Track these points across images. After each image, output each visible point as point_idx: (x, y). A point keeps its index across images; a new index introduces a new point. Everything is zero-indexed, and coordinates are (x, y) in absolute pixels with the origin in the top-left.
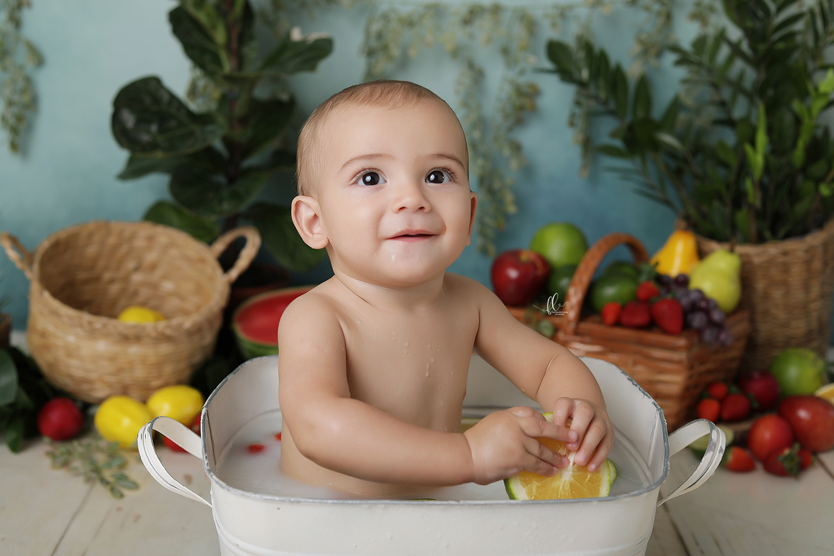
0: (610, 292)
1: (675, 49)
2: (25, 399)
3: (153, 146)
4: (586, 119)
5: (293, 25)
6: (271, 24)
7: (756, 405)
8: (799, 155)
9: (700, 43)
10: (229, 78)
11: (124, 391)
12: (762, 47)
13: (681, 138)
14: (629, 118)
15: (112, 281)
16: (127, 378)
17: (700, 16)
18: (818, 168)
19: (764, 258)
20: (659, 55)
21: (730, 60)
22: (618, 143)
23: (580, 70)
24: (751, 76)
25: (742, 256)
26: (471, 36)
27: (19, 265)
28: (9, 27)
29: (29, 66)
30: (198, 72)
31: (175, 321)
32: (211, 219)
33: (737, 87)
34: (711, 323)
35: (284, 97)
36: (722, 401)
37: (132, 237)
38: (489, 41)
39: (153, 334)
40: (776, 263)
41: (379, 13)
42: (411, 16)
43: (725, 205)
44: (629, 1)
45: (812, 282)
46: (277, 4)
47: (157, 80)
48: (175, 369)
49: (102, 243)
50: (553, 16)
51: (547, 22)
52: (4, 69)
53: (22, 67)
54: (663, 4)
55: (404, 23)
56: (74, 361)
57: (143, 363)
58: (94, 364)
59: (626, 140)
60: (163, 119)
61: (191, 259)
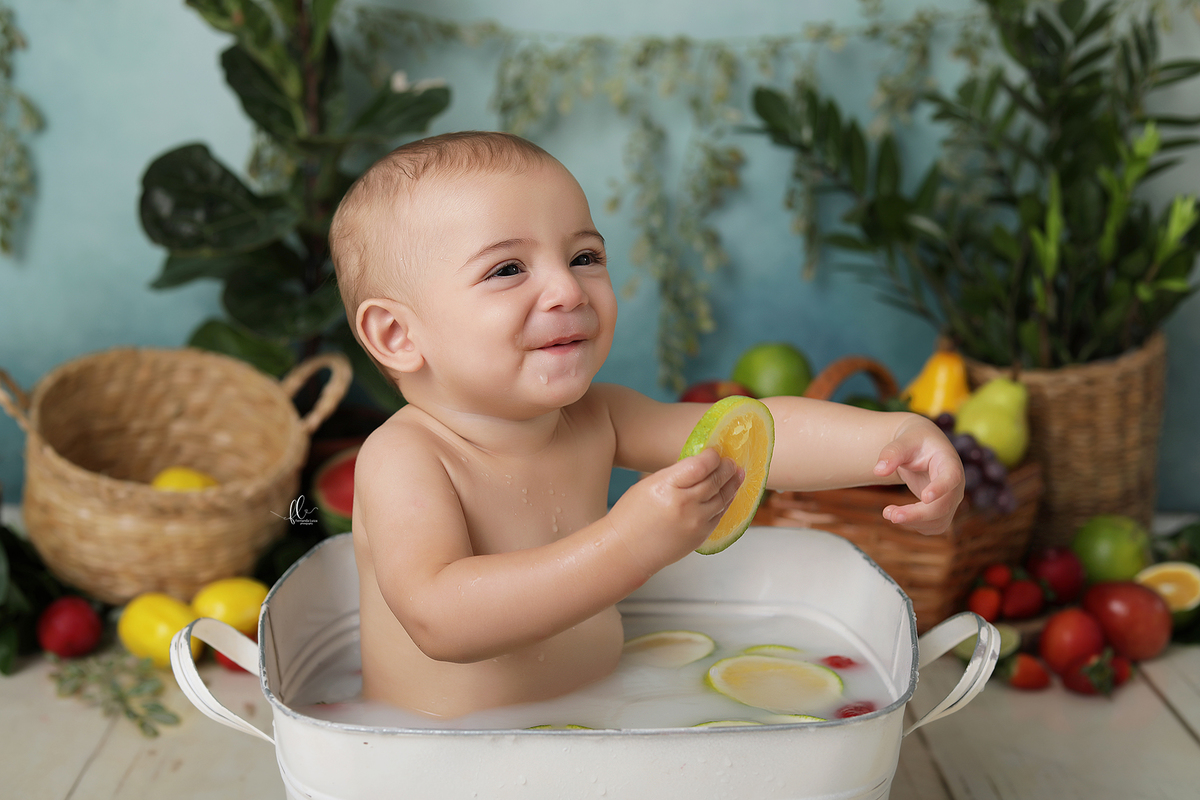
1: (934, 97)
2: (19, 600)
3: (199, 241)
4: (810, 196)
5: (396, 68)
6: (365, 68)
7: (1051, 596)
8: (1107, 244)
9: (968, 90)
10: (306, 145)
11: (160, 587)
12: (1054, 93)
13: (943, 223)
14: (869, 195)
15: (143, 433)
16: (163, 568)
17: (968, 51)
18: (1135, 262)
19: (1061, 389)
20: (911, 106)
21: (1010, 113)
22: (854, 231)
23: (799, 129)
24: (1040, 134)
25: (1027, 388)
26: (647, 83)
27: (10, 410)
29: (25, 131)
30: (263, 138)
31: (231, 488)
32: (281, 343)
33: (1021, 149)
34: (985, 479)
36: (1004, 591)
37: (171, 370)
38: (672, 89)
39: (200, 506)
40: (1078, 397)
41: (517, 52)
42: (562, 55)
43: (1005, 315)
44: (868, 32)
45: (1129, 423)
46: (373, 40)
47: (203, 149)
48: (232, 554)
49: (128, 379)
50: (762, 54)
51: (754, 62)
53: (15, 133)
54: (915, 35)
55: (552, 66)
56: (89, 546)
57: (186, 547)
58: (117, 548)
59: (866, 228)
60: (212, 202)
61: (254, 401)
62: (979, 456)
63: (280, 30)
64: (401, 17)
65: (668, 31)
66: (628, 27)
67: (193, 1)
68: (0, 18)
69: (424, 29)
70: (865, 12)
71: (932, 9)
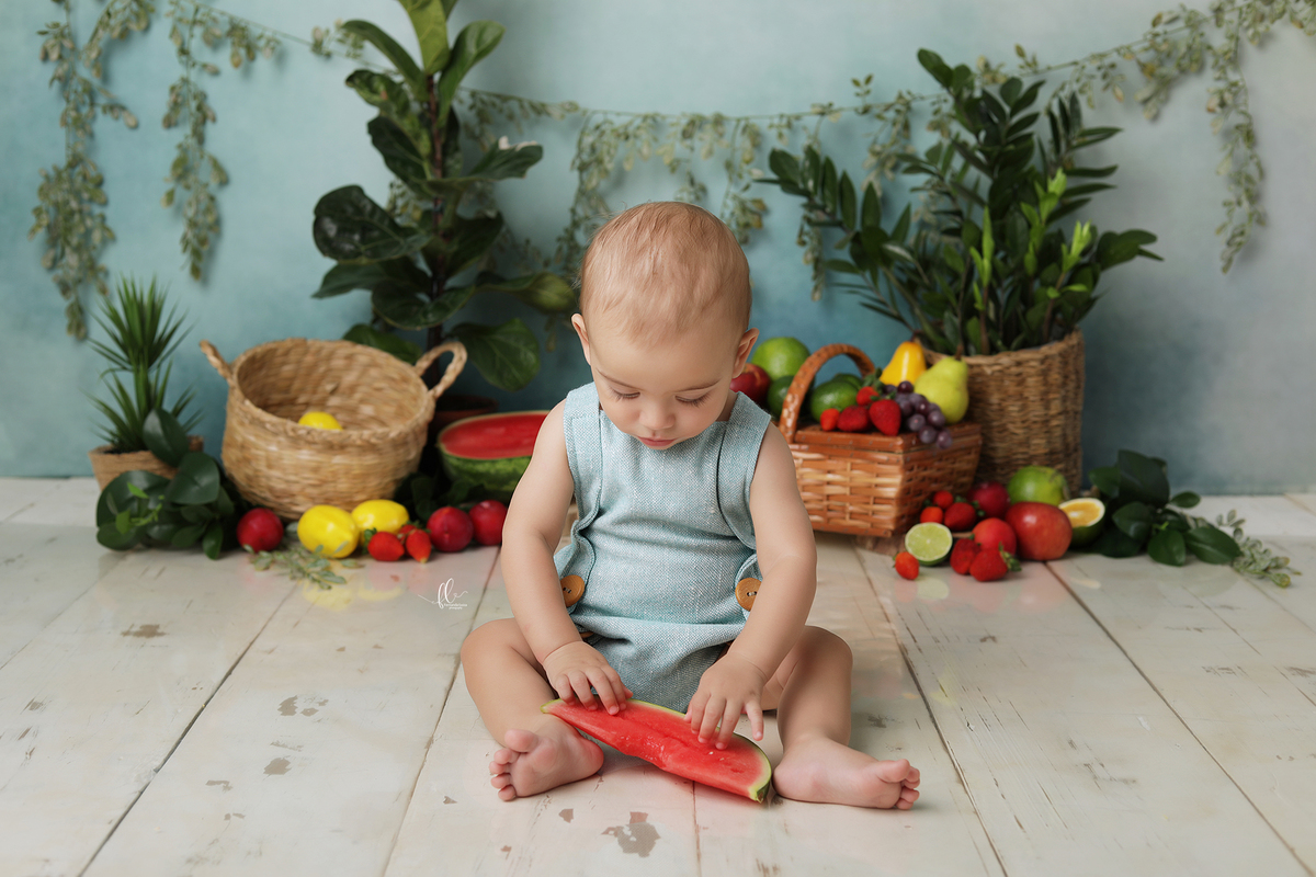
0: (829, 400)
1: (910, 158)
2: (226, 501)
3: (357, 254)
5: (500, 135)
6: (477, 137)
7: (981, 514)
8: (1030, 259)
9: (934, 153)
10: (434, 186)
11: (328, 501)
13: (911, 251)
14: (856, 228)
16: (329, 488)
17: (937, 126)
18: (1050, 272)
19: (997, 368)
21: (965, 168)
22: (847, 259)
23: (805, 181)
24: (983, 182)
25: (971, 366)
26: (692, 149)
28: (192, 142)
29: (213, 184)
30: (399, 182)
33: (973, 195)
34: (929, 423)
35: (491, 214)
36: (945, 510)
37: (330, 357)
38: (710, 153)
39: (359, 442)
40: (1010, 375)
41: (592, 125)
42: (626, 127)
43: (956, 315)
44: (861, 110)
45: (1051, 396)
46: (483, 117)
47: (359, 190)
48: (380, 484)
49: (299, 362)
50: (779, 126)
51: (773, 133)
52: (188, 187)
53: (206, 185)
54: (898, 111)
55: (619, 136)
56: (275, 473)
57: (347, 473)
58: (296, 474)
59: (854, 255)
60: (365, 229)
61: (393, 380)
62: (924, 409)
63: (415, 107)
64: (505, 99)
65: (708, 110)
66: (676, 109)
67: (351, 80)
68: (195, 97)
69: (522, 107)
70: (858, 95)
71: (909, 93)
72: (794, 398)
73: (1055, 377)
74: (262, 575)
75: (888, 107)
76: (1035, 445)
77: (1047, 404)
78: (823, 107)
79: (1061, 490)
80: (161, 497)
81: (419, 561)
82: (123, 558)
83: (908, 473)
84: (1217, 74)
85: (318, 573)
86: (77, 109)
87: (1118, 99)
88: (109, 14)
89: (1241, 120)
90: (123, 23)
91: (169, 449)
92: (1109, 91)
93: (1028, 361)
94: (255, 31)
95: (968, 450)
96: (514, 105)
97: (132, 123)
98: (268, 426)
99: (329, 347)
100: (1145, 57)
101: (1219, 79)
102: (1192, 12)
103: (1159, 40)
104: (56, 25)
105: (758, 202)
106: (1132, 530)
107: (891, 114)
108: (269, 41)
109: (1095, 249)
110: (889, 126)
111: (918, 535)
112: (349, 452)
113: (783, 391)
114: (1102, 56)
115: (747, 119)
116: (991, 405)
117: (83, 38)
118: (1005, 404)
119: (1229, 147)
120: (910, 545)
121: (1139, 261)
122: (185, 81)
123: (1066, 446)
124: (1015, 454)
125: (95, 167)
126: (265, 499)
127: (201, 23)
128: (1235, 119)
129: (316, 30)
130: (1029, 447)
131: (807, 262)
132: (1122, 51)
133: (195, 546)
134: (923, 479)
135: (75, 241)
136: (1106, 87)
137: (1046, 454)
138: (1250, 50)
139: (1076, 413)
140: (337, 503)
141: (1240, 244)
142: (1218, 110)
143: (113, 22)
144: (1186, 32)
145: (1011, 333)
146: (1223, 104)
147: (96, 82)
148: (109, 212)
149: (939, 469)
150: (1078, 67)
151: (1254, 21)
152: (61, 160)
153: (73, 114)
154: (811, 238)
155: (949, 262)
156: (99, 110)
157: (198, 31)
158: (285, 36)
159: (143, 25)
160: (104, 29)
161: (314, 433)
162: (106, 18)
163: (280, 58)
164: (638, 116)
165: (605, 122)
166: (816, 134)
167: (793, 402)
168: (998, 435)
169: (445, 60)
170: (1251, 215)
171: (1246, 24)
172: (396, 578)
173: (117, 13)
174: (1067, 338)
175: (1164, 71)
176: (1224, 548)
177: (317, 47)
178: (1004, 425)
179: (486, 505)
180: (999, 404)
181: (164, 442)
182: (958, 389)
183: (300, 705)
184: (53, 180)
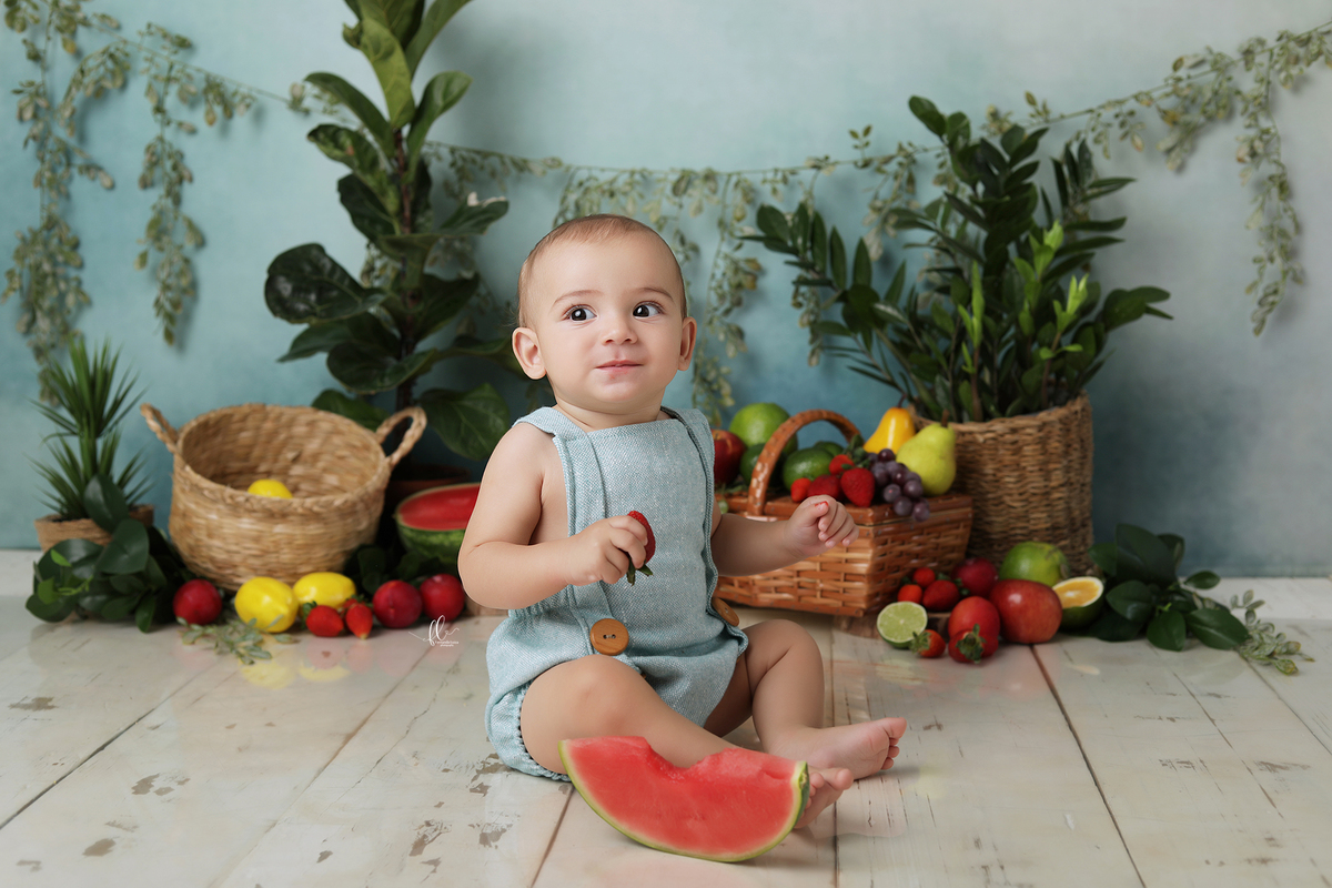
0: (803, 468)
6: (459, 196)
7: (965, 592)
8: (1025, 317)
9: (933, 208)
11: (271, 573)
16: (272, 558)
17: (942, 180)
18: (1045, 331)
19: (990, 435)
21: (965, 224)
22: (840, 320)
23: (794, 239)
25: (958, 434)
26: (681, 206)
28: (169, 202)
29: (189, 246)
31: (326, 499)
33: (970, 253)
34: (904, 494)
35: (468, 275)
36: (924, 588)
37: (291, 423)
38: (699, 209)
39: (300, 510)
40: (1004, 443)
41: (575, 182)
42: (612, 182)
43: (947, 379)
44: (860, 164)
45: (1052, 466)
46: (463, 174)
47: (320, 248)
48: (327, 555)
49: (258, 428)
50: (773, 181)
51: (767, 188)
52: (161, 249)
53: (181, 247)
54: (900, 164)
55: (603, 192)
56: (216, 542)
57: (290, 543)
58: (237, 544)
59: (846, 316)
60: (322, 288)
61: (354, 447)
62: (901, 477)
63: (385, 165)
64: (485, 155)
65: (699, 167)
66: (667, 161)
67: (314, 135)
68: (170, 156)
69: (503, 163)
70: (856, 147)
71: (910, 144)
72: (763, 466)
73: (1055, 445)
74: (189, 649)
75: (888, 160)
76: (1034, 519)
77: (1047, 476)
78: (818, 160)
79: (1058, 568)
80: (93, 567)
81: (359, 637)
82: (52, 630)
83: (880, 547)
84: (1247, 122)
85: (245, 648)
86: (53, 170)
87: (1138, 148)
88: (82, 72)
89: (1273, 170)
90: (97, 82)
91: (110, 516)
92: (1127, 141)
93: (1024, 428)
94: (230, 88)
95: (955, 523)
96: (494, 161)
97: (107, 182)
98: (206, 493)
99: (289, 413)
100: (1169, 104)
101: (1249, 126)
102: (1220, 54)
103: (1182, 85)
104: (31, 84)
105: (751, 261)
106: (1129, 611)
107: (892, 167)
108: (244, 98)
109: (1100, 306)
110: (891, 180)
111: (891, 615)
112: (292, 521)
113: (755, 459)
114: (1120, 102)
115: (739, 174)
116: (986, 475)
117: (59, 98)
118: (999, 475)
119: (1260, 199)
120: (881, 625)
121: (1147, 320)
122: (161, 139)
123: (1072, 521)
124: (1013, 529)
125: (68, 228)
126: (207, 570)
127: (176, 80)
128: (1266, 169)
129: (294, 86)
130: (1028, 521)
131: (803, 325)
132: (1141, 97)
133: (127, 618)
134: (901, 553)
135: (47, 303)
136: (1125, 136)
137: (1047, 529)
138: (1284, 94)
139: (1083, 485)
140: (279, 574)
141: (1273, 303)
142: (1248, 159)
143: (87, 80)
144: (1212, 76)
145: (1005, 398)
146: (1253, 154)
147: (72, 141)
148: (85, 276)
149: (920, 544)
150: (1094, 115)
151: (1287, 62)
152: (35, 220)
153: (48, 174)
154: (808, 299)
155: (938, 321)
156: (75, 171)
157: (174, 89)
158: (260, 92)
159: (119, 82)
160: (78, 89)
161: (253, 501)
162: (79, 76)
163: (259, 116)
164: (624, 172)
165: (588, 179)
166: (812, 188)
167: (762, 471)
168: (993, 508)
169: (410, 114)
170: (1285, 273)
171: (1277, 67)
172: (327, 654)
173: (90, 70)
174: (1069, 403)
175: (1187, 118)
176: (1230, 633)
177: (296, 104)
178: (1001, 497)
179: (438, 579)
180: (994, 475)
181: (105, 510)
182: (942, 458)
183: (157, 784)
184: (28, 243)
